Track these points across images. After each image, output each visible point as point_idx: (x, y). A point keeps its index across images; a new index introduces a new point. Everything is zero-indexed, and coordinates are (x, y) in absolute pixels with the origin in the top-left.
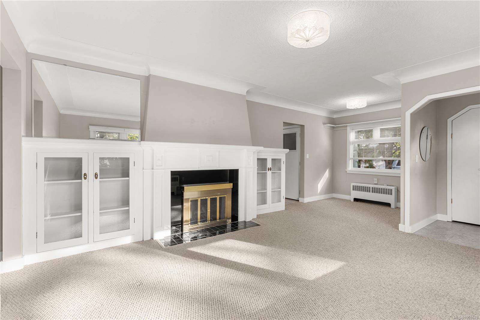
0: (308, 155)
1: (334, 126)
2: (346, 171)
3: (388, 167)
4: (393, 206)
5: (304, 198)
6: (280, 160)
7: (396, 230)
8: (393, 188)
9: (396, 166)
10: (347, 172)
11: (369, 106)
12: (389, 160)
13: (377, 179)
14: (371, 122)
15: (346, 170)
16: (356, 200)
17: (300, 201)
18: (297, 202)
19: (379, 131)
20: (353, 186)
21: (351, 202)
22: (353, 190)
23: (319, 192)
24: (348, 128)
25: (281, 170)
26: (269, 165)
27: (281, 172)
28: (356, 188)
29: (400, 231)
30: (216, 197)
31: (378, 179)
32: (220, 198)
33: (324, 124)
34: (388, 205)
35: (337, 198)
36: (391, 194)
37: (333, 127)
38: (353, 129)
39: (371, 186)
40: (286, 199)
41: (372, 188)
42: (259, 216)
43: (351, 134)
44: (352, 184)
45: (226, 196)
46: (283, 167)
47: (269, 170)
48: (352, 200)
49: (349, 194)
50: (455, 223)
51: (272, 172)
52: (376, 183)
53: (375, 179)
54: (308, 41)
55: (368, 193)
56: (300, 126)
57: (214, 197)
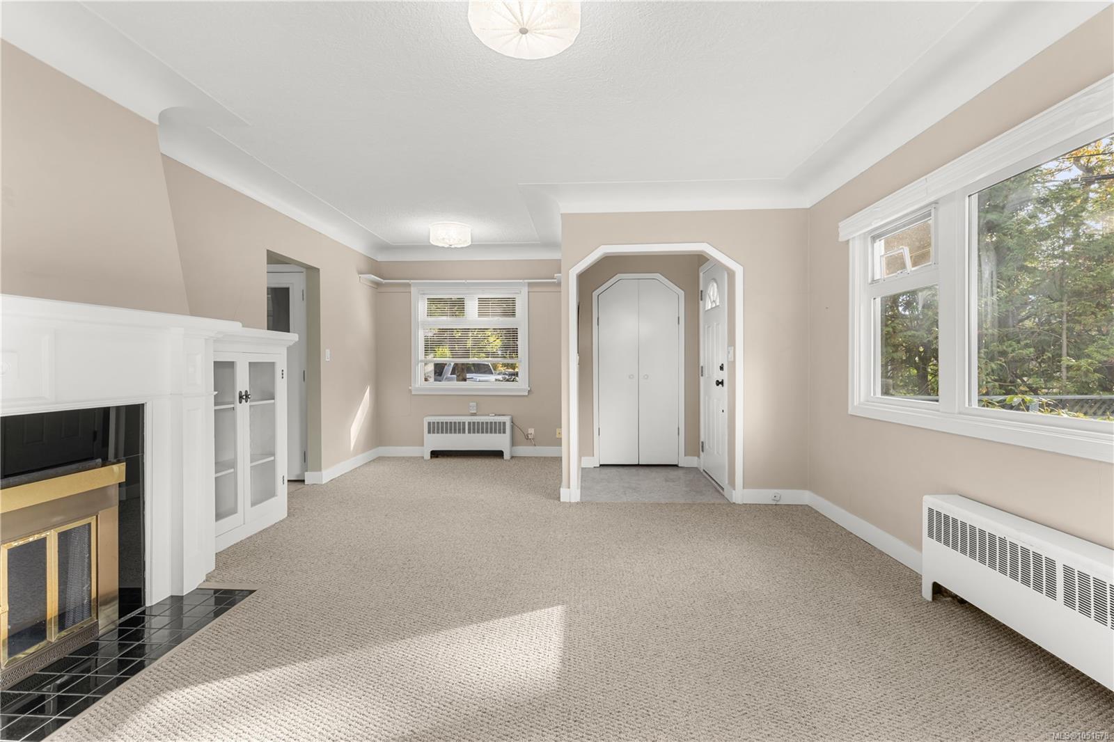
0: (328, 351)
1: (382, 280)
2: (410, 391)
3: (461, 378)
4: (507, 456)
5: (320, 470)
6: (272, 365)
7: (556, 502)
8: (507, 419)
9: (449, 375)
10: (413, 393)
11: (476, 246)
12: (463, 364)
13: (475, 404)
14: (464, 281)
15: (410, 388)
16: (435, 454)
17: (306, 483)
18: (299, 486)
19: (477, 302)
20: (429, 423)
21: (425, 460)
22: (429, 432)
23: (352, 448)
24: (413, 290)
25: (274, 399)
26: (242, 382)
27: (274, 403)
28: (434, 428)
29: (564, 503)
30: (43, 535)
31: (477, 404)
32: (64, 538)
33: (360, 273)
34: (499, 454)
35: (388, 457)
36: (504, 432)
37: (378, 284)
38: (424, 294)
39: (467, 419)
40: (290, 483)
41: (469, 423)
42: (224, 559)
43: (419, 303)
44: (427, 418)
45: (93, 520)
46: (281, 387)
47: (244, 401)
48: (428, 456)
49: (421, 443)
50: (605, 468)
51: (250, 406)
52: (475, 412)
53: (471, 404)
54: (524, 31)
55: (461, 435)
56: (304, 270)
57: (31, 539)
